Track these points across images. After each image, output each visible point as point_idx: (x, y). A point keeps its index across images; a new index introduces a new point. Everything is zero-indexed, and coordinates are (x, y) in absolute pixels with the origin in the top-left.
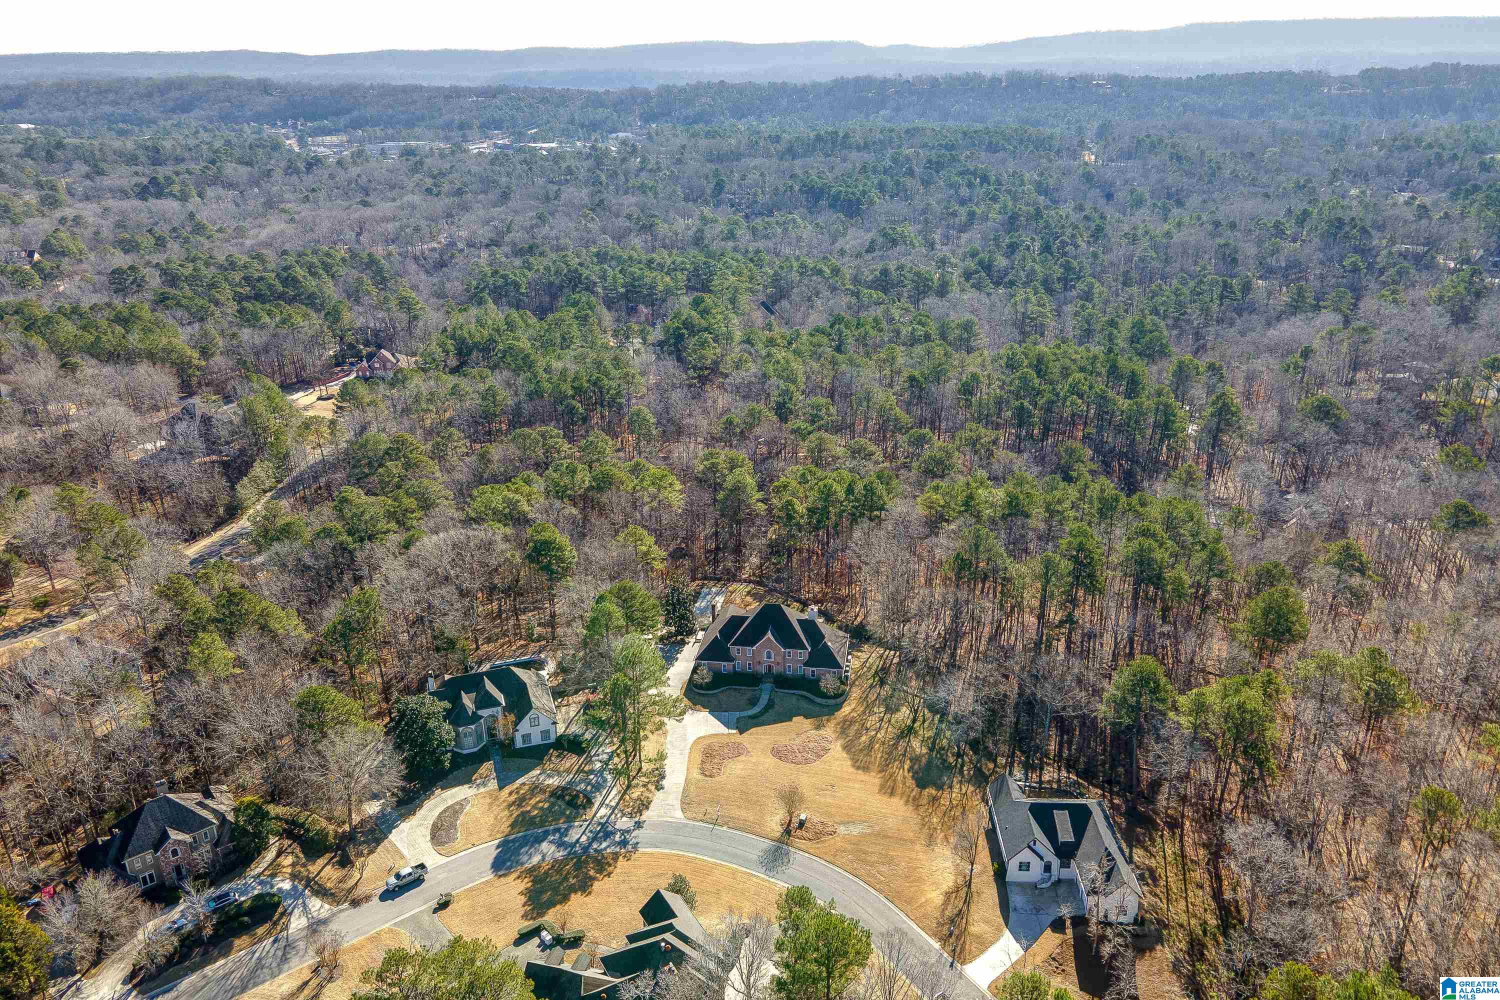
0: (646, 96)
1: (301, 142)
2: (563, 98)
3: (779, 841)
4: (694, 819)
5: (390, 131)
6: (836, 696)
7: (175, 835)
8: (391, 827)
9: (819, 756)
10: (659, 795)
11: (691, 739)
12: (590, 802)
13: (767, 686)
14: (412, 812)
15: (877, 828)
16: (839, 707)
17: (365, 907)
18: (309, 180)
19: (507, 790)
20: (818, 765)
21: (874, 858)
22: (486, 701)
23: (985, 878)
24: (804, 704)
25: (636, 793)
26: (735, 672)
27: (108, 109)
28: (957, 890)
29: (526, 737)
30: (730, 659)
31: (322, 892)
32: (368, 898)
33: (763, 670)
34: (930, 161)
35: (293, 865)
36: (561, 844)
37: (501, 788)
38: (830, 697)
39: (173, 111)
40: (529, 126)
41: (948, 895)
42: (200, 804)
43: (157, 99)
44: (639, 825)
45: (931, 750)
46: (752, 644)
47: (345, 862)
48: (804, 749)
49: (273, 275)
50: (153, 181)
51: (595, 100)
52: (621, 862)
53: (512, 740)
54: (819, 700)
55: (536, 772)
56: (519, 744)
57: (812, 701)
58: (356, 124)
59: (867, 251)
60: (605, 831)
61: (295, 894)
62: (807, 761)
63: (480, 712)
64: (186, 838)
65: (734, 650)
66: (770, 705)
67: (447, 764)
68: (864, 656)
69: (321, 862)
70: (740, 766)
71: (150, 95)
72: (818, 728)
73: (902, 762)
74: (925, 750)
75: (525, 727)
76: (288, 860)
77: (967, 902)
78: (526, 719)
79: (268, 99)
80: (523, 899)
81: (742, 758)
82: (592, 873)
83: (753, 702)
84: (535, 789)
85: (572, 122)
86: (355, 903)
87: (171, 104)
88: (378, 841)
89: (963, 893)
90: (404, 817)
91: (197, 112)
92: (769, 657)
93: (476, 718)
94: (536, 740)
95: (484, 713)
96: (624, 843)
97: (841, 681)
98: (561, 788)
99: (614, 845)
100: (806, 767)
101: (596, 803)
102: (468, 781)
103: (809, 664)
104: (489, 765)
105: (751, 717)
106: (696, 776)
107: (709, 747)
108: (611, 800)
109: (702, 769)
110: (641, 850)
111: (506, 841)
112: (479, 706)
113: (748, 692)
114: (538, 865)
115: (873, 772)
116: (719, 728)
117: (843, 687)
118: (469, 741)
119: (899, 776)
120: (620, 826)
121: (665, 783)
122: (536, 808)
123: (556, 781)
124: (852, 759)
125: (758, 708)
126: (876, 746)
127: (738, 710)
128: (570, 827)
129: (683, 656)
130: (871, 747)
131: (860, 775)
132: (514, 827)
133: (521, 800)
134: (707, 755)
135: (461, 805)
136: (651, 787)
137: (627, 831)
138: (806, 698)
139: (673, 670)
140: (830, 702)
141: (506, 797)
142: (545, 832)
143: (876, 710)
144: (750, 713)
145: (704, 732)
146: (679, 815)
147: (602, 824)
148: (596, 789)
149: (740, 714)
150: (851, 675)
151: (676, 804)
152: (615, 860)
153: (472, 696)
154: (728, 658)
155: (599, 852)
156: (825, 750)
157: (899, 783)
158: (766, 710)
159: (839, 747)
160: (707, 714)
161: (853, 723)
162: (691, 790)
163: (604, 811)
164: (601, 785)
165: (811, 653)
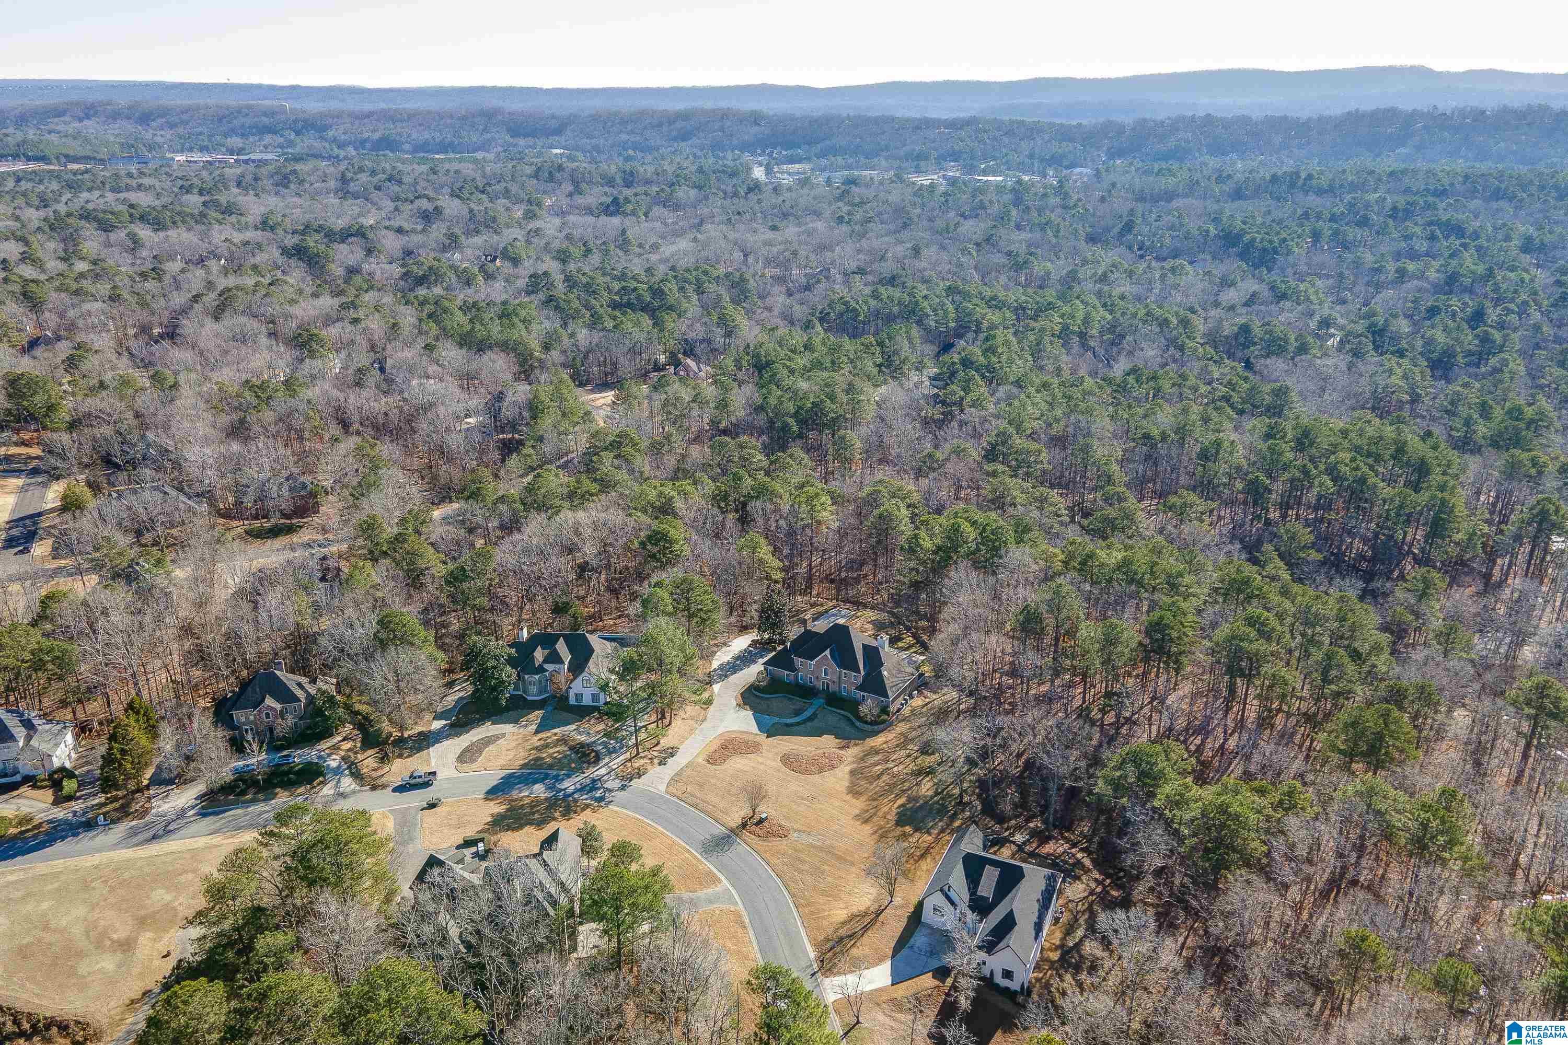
0: (1121, 129)
1: (769, 170)
2: (1032, 131)
3: (732, 830)
4: (672, 795)
5: (851, 161)
6: (872, 723)
7: (269, 701)
8: (438, 741)
9: (821, 770)
10: (658, 768)
11: (720, 731)
12: (598, 759)
13: (820, 701)
14: (458, 735)
15: (828, 842)
16: (874, 734)
17: (378, 792)
18: (741, 204)
19: (539, 736)
20: (816, 778)
21: (806, 867)
22: (554, 658)
23: (899, 912)
24: (843, 724)
25: (638, 763)
26: (798, 685)
27: (624, 137)
28: (866, 914)
29: (579, 696)
30: (792, 669)
31: (357, 775)
32: (384, 786)
33: (820, 685)
34: (1394, 209)
35: (349, 750)
36: (551, 788)
37: (537, 732)
38: (867, 723)
39: (675, 139)
40: (985, 158)
41: (853, 917)
42: (300, 685)
43: (665, 129)
44: (623, 788)
45: (936, 794)
46: (812, 659)
47: (384, 759)
48: (813, 761)
49: (645, 287)
50: (615, 201)
51: (1065, 134)
52: (588, 811)
53: (567, 698)
54: (858, 724)
55: (573, 727)
56: (572, 701)
57: (853, 724)
58: (822, 155)
59: (1246, 304)
60: (593, 786)
61: (337, 771)
62: (807, 772)
63: (546, 666)
64: (278, 707)
65: (798, 661)
66: (810, 719)
67: (503, 702)
68: (933, 696)
69: (370, 752)
70: (746, 762)
71: (660, 125)
72: (843, 748)
73: (897, 796)
74: (930, 793)
75: (577, 686)
76: (347, 745)
77: (866, 929)
78: (579, 679)
79: (756, 129)
80: (489, 819)
81: (753, 756)
82: (557, 815)
83: (797, 713)
84: (563, 740)
85: (1031, 156)
86: (374, 788)
87: (674, 133)
88: (420, 750)
89: (867, 920)
90: (449, 736)
91: (695, 141)
92: (826, 674)
93: (541, 670)
94: (587, 701)
95: (549, 667)
96: (601, 799)
97: (884, 710)
98: (582, 745)
99: (592, 798)
100: (802, 777)
101: (602, 763)
102: (516, 721)
103: (861, 688)
104: (539, 713)
105: (787, 725)
106: (700, 760)
107: (731, 741)
108: (614, 764)
109: (710, 757)
110: (611, 807)
111: (511, 776)
112: (546, 661)
113: (798, 702)
114: (522, 799)
115: (863, 798)
116: (754, 728)
117: (884, 717)
118: (533, 689)
119: (885, 809)
120: (609, 785)
121: (670, 761)
122: (550, 756)
123: (583, 738)
124: (852, 782)
125: (797, 719)
126: (885, 777)
127: (780, 716)
128: (569, 776)
129: (761, 661)
130: (879, 777)
131: (849, 797)
132: (524, 766)
133: (546, 746)
134: (724, 747)
135: (497, 737)
136: (656, 761)
137: (610, 791)
138: (849, 719)
139: (746, 671)
140: (867, 727)
141: (535, 741)
142: (547, 776)
143: (910, 746)
144: (789, 721)
145: (735, 727)
146: (663, 788)
147: (594, 781)
148: (610, 753)
149: (776, 719)
150: (906, 711)
151: (667, 779)
152: (583, 810)
153: (546, 652)
154: (791, 668)
155: (576, 801)
156: (833, 767)
157: (880, 814)
158: (804, 722)
159: (848, 769)
160: (750, 713)
161: (877, 753)
162: (688, 772)
163: (603, 771)
164: (615, 751)
165: (865, 678)
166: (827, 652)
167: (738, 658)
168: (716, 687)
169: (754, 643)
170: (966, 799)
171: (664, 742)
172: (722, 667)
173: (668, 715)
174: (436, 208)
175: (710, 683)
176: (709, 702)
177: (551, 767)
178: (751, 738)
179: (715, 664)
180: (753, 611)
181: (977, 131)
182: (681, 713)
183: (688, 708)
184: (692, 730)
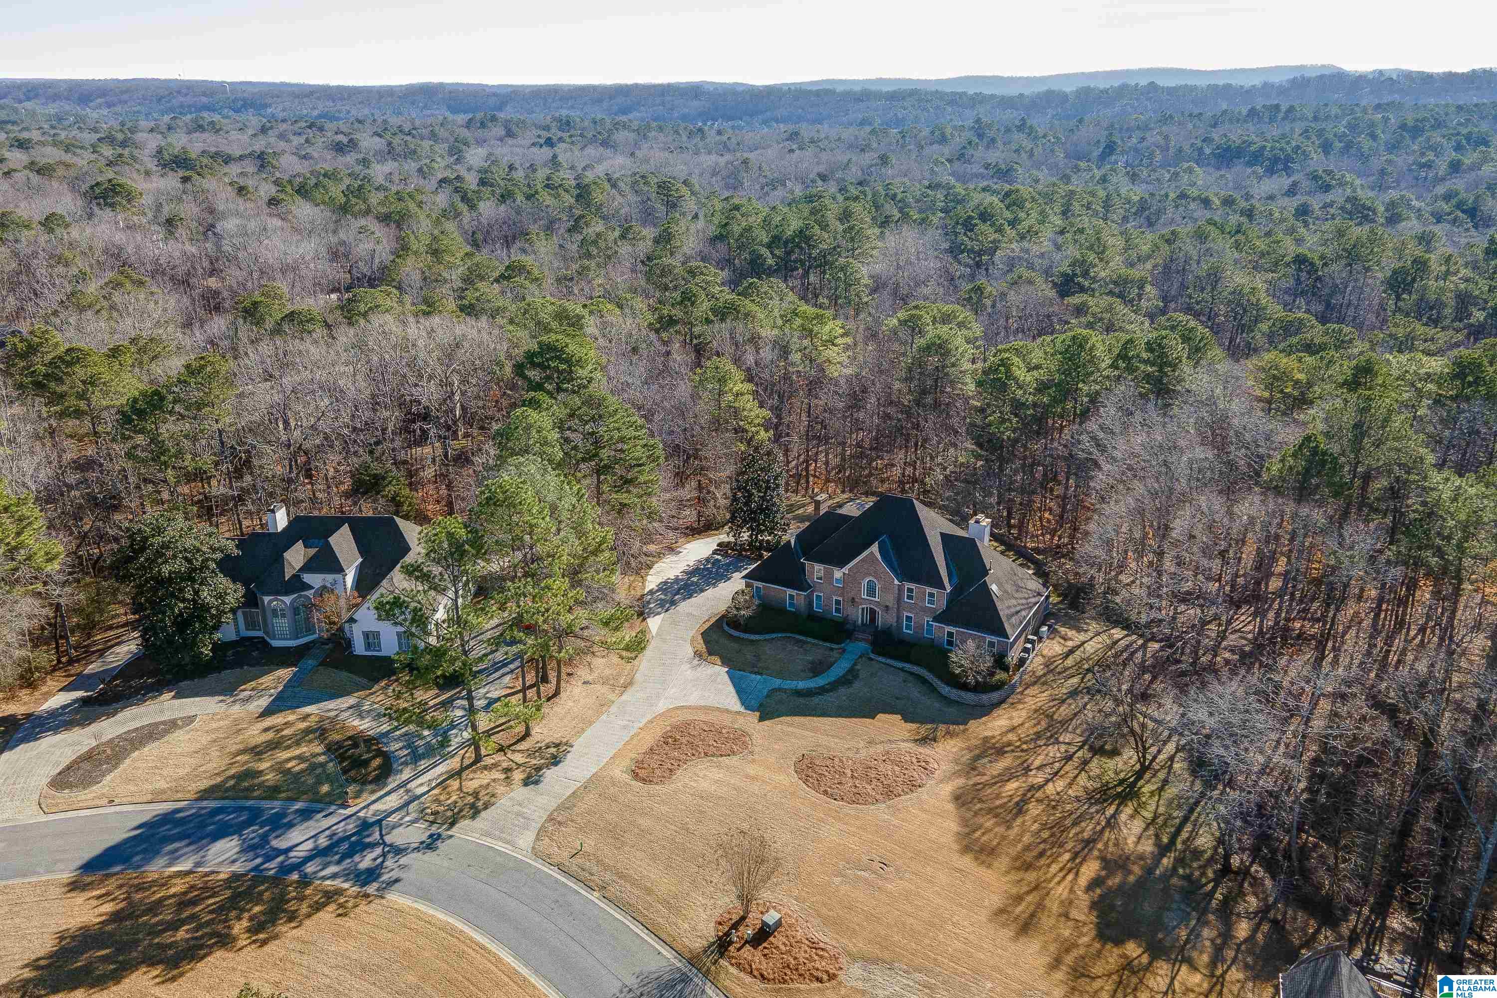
0: (1063, 99)
2: (974, 101)
3: (692, 959)
4: (546, 859)
6: (979, 688)
8: (33, 736)
9: (889, 793)
10: (520, 792)
11: (662, 706)
12: (386, 770)
13: (860, 646)
14: (88, 721)
16: (985, 710)
19: (269, 722)
20: (880, 812)
22: (326, 562)
24: (915, 691)
25: (475, 781)
26: (812, 617)
29: (371, 638)
30: (801, 584)
33: (858, 615)
36: (254, 848)
37: (266, 713)
38: (965, 687)
39: (616, 113)
44: (431, 844)
45: (1163, 850)
46: (841, 564)
48: (867, 772)
50: (549, 141)
51: (1008, 104)
53: (349, 643)
54: (945, 690)
55: (351, 700)
56: (359, 648)
57: (933, 689)
60: (358, 840)
62: (857, 798)
63: (308, 578)
65: (813, 569)
66: (846, 680)
67: (207, 652)
68: (1077, 638)
70: (716, 774)
72: (923, 741)
73: (1078, 857)
74: (1148, 847)
75: (369, 616)
81: (734, 761)
82: (240, 926)
83: (817, 669)
84: (319, 731)
92: (871, 591)
93: (295, 586)
94: (386, 647)
95: (315, 580)
96: (371, 875)
97: (1000, 662)
98: (356, 740)
99: (346, 875)
100: (850, 809)
101: (393, 782)
102: (228, 690)
103: (942, 618)
104: (285, 673)
105: (799, 693)
106: (620, 773)
107: (684, 728)
108: (419, 786)
109: (640, 764)
110: (394, 897)
111: (166, 819)
112: (309, 567)
113: (817, 650)
114: (164, 883)
115: (1003, 862)
116: (728, 698)
117: (1001, 675)
118: (282, 624)
119: (1061, 891)
120: (396, 837)
121: (550, 774)
122: (279, 768)
123: (364, 725)
124: (964, 822)
125: (820, 681)
126: (1034, 809)
127: (780, 675)
128: (306, 815)
129: (737, 576)
130: (1020, 809)
131: (967, 862)
132: (206, 794)
133: (274, 745)
134: (670, 740)
135: (173, 725)
136: (518, 776)
137: (398, 851)
138: (924, 681)
139: (710, 592)
140: (969, 697)
141: (256, 734)
142: (255, 815)
143: (1066, 737)
144: (801, 685)
145: (694, 698)
146: (526, 840)
147: (365, 826)
148: (415, 757)
149: (777, 682)
150: (1035, 664)
151: (539, 817)
152: (318, 907)
153: (312, 551)
154: (798, 581)
155: (305, 881)
156: (913, 786)
157: (1054, 907)
158: (833, 687)
159: (948, 789)
160: (721, 672)
161: (1000, 752)
162: (590, 799)
163: (393, 801)
164: (430, 751)
165: (953, 598)
166: (875, 548)
167: (694, 571)
168: (654, 623)
169: (723, 548)
170: (1235, 861)
171: (542, 733)
172: (664, 587)
173: (552, 675)
174: (351, 140)
175: (642, 615)
176: (637, 646)
177: (273, 792)
178: (727, 720)
179: (653, 581)
180: (721, 496)
181: (920, 100)
182: (583, 673)
183: (598, 662)
184: (603, 705)
